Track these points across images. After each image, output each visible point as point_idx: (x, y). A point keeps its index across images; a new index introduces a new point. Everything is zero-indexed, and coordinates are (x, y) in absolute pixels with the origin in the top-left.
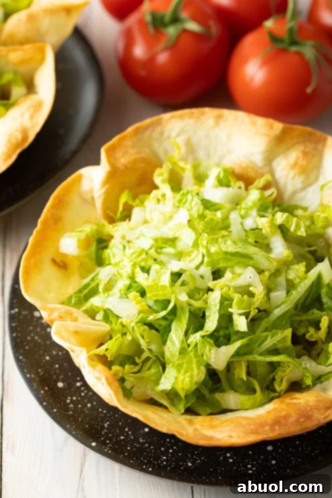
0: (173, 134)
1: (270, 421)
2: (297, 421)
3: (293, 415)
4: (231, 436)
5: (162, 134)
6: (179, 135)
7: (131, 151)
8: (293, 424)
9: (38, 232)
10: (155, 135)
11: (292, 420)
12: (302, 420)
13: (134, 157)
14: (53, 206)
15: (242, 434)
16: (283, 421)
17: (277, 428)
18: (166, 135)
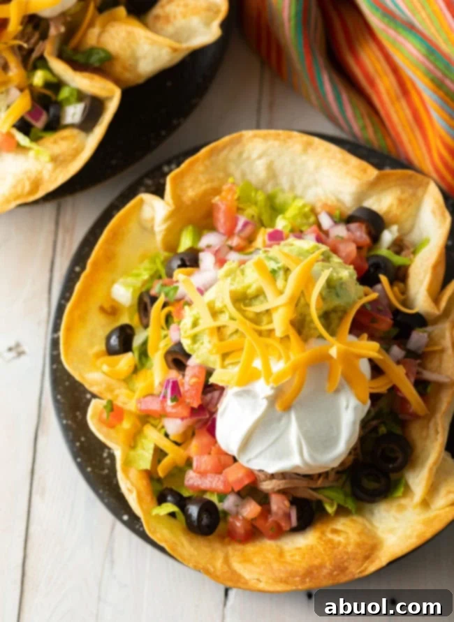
0: (254, 155)
1: (301, 571)
2: (330, 574)
3: (328, 564)
4: (259, 580)
5: (240, 154)
6: (260, 157)
7: (202, 178)
8: (325, 577)
9: (87, 277)
10: (233, 155)
11: (325, 571)
12: (335, 573)
13: (204, 187)
14: (107, 242)
15: (271, 581)
16: (315, 572)
17: (307, 580)
18: (245, 155)
